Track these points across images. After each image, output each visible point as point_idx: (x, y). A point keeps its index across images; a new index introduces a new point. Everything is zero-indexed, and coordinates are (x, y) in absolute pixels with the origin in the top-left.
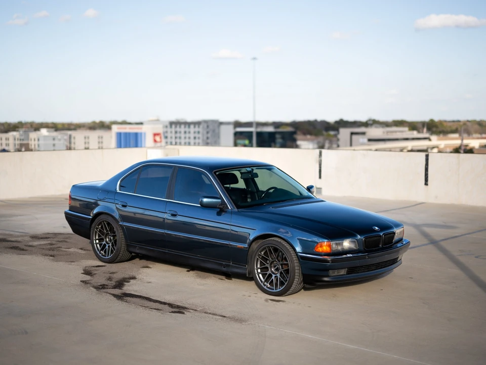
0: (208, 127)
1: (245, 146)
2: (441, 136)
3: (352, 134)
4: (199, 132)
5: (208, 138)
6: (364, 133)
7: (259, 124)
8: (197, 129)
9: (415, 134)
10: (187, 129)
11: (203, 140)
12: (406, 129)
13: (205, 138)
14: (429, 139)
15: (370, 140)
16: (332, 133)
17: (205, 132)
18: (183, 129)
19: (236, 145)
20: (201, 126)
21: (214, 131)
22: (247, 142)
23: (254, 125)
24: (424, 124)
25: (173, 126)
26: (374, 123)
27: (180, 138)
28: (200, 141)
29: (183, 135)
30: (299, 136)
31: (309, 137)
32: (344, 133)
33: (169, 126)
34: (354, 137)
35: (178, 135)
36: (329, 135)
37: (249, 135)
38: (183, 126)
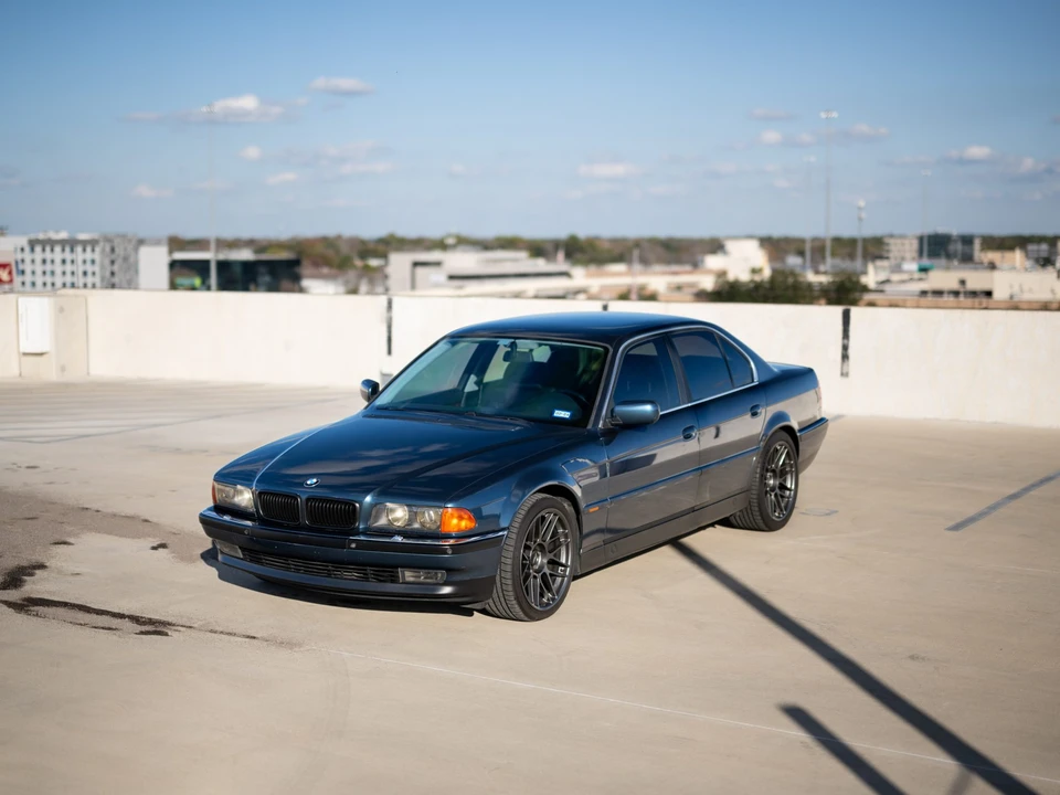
0: (113, 250)
1: (193, 288)
2: (593, 268)
3: (416, 264)
4: (93, 262)
5: (113, 274)
6: (438, 264)
7: (223, 244)
8: (89, 255)
9: (541, 265)
10: (68, 256)
11: (103, 279)
12: (523, 255)
13: (108, 274)
14: (566, 274)
15: (452, 277)
16: (374, 262)
17: (107, 262)
18: (58, 254)
19: (173, 286)
20: (97, 249)
21: (126, 259)
22: (197, 281)
23: (213, 246)
24: (557, 245)
25: (38, 249)
26: (464, 242)
27: (53, 273)
28: (97, 280)
29: (58, 269)
30: (305, 269)
31: (325, 270)
32: (399, 263)
33: (27, 249)
34: (420, 271)
35: (48, 267)
36: (367, 268)
37: (201, 268)
38: (58, 249)
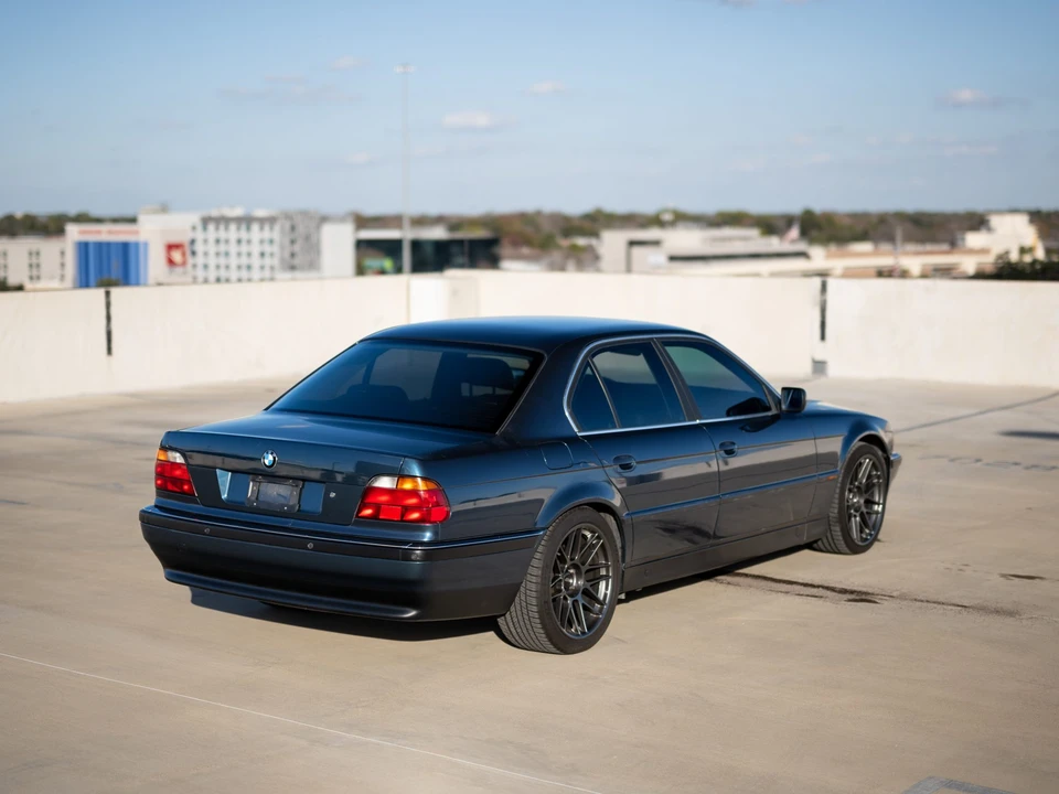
0: (293, 228)
1: (382, 272)
2: (833, 248)
3: (632, 243)
4: (271, 241)
5: (293, 255)
6: (656, 243)
7: (420, 221)
8: (267, 234)
9: (774, 244)
10: (244, 234)
11: (282, 260)
12: (754, 233)
13: (287, 254)
14: (803, 255)
15: (673, 258)
16: (581, 241)
17: (287, 242)
18: (233, 233)
19: (361, 270)
20: (277, 228)
21: (307, 238)
22: (388, 264)
23: (406, 224)
24: (789, 221)
25: (211, 227)
26: (681, 218)
27: (227, 254)
28: (276, 261)
29: (233, 249)
30: (505, 249)
31: (525, 250)
32: (612, 243)
33: (200, 227)
34: (637, 251)
35: (222, 248)
36: (574, 248)
37: (391, 248)
38: (233, 227)
